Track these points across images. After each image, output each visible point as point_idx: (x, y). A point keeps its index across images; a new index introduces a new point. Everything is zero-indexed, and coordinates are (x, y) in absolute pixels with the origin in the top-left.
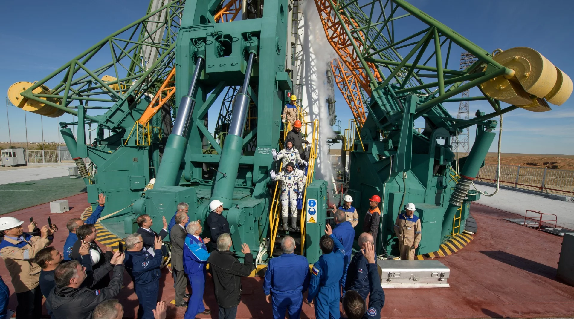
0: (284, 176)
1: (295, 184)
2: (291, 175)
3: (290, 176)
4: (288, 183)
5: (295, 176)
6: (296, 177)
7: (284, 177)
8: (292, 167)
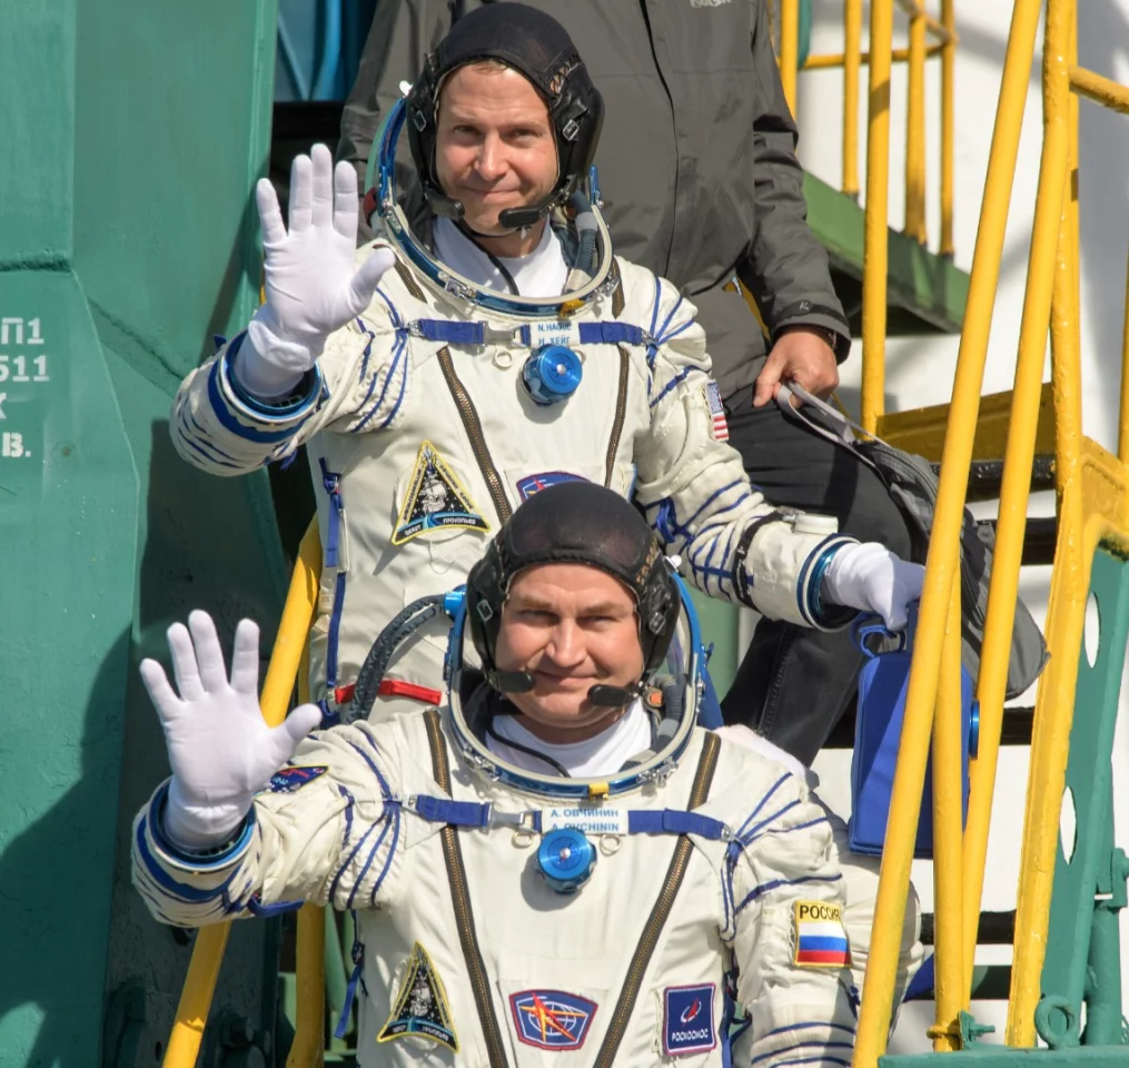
0: (427, 808)
1: (684, 1009)
2: (588, 798)
3: (558, 815)
4: (513, 972)
5: (684, 826)
6: (708, 855)
7: (423, 840)
8: (626, 578)
